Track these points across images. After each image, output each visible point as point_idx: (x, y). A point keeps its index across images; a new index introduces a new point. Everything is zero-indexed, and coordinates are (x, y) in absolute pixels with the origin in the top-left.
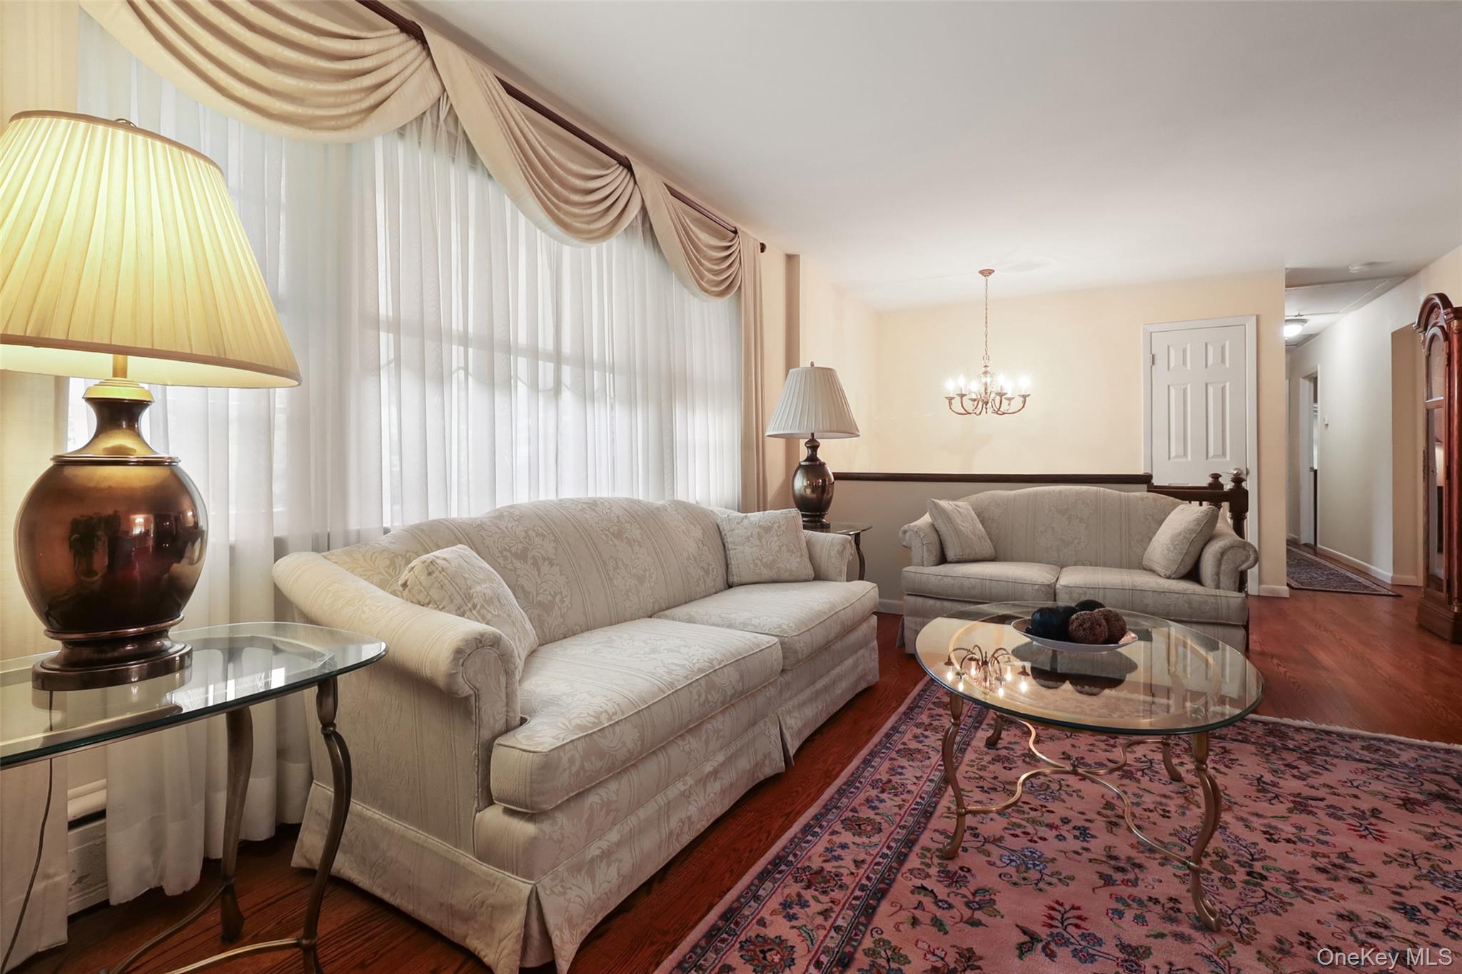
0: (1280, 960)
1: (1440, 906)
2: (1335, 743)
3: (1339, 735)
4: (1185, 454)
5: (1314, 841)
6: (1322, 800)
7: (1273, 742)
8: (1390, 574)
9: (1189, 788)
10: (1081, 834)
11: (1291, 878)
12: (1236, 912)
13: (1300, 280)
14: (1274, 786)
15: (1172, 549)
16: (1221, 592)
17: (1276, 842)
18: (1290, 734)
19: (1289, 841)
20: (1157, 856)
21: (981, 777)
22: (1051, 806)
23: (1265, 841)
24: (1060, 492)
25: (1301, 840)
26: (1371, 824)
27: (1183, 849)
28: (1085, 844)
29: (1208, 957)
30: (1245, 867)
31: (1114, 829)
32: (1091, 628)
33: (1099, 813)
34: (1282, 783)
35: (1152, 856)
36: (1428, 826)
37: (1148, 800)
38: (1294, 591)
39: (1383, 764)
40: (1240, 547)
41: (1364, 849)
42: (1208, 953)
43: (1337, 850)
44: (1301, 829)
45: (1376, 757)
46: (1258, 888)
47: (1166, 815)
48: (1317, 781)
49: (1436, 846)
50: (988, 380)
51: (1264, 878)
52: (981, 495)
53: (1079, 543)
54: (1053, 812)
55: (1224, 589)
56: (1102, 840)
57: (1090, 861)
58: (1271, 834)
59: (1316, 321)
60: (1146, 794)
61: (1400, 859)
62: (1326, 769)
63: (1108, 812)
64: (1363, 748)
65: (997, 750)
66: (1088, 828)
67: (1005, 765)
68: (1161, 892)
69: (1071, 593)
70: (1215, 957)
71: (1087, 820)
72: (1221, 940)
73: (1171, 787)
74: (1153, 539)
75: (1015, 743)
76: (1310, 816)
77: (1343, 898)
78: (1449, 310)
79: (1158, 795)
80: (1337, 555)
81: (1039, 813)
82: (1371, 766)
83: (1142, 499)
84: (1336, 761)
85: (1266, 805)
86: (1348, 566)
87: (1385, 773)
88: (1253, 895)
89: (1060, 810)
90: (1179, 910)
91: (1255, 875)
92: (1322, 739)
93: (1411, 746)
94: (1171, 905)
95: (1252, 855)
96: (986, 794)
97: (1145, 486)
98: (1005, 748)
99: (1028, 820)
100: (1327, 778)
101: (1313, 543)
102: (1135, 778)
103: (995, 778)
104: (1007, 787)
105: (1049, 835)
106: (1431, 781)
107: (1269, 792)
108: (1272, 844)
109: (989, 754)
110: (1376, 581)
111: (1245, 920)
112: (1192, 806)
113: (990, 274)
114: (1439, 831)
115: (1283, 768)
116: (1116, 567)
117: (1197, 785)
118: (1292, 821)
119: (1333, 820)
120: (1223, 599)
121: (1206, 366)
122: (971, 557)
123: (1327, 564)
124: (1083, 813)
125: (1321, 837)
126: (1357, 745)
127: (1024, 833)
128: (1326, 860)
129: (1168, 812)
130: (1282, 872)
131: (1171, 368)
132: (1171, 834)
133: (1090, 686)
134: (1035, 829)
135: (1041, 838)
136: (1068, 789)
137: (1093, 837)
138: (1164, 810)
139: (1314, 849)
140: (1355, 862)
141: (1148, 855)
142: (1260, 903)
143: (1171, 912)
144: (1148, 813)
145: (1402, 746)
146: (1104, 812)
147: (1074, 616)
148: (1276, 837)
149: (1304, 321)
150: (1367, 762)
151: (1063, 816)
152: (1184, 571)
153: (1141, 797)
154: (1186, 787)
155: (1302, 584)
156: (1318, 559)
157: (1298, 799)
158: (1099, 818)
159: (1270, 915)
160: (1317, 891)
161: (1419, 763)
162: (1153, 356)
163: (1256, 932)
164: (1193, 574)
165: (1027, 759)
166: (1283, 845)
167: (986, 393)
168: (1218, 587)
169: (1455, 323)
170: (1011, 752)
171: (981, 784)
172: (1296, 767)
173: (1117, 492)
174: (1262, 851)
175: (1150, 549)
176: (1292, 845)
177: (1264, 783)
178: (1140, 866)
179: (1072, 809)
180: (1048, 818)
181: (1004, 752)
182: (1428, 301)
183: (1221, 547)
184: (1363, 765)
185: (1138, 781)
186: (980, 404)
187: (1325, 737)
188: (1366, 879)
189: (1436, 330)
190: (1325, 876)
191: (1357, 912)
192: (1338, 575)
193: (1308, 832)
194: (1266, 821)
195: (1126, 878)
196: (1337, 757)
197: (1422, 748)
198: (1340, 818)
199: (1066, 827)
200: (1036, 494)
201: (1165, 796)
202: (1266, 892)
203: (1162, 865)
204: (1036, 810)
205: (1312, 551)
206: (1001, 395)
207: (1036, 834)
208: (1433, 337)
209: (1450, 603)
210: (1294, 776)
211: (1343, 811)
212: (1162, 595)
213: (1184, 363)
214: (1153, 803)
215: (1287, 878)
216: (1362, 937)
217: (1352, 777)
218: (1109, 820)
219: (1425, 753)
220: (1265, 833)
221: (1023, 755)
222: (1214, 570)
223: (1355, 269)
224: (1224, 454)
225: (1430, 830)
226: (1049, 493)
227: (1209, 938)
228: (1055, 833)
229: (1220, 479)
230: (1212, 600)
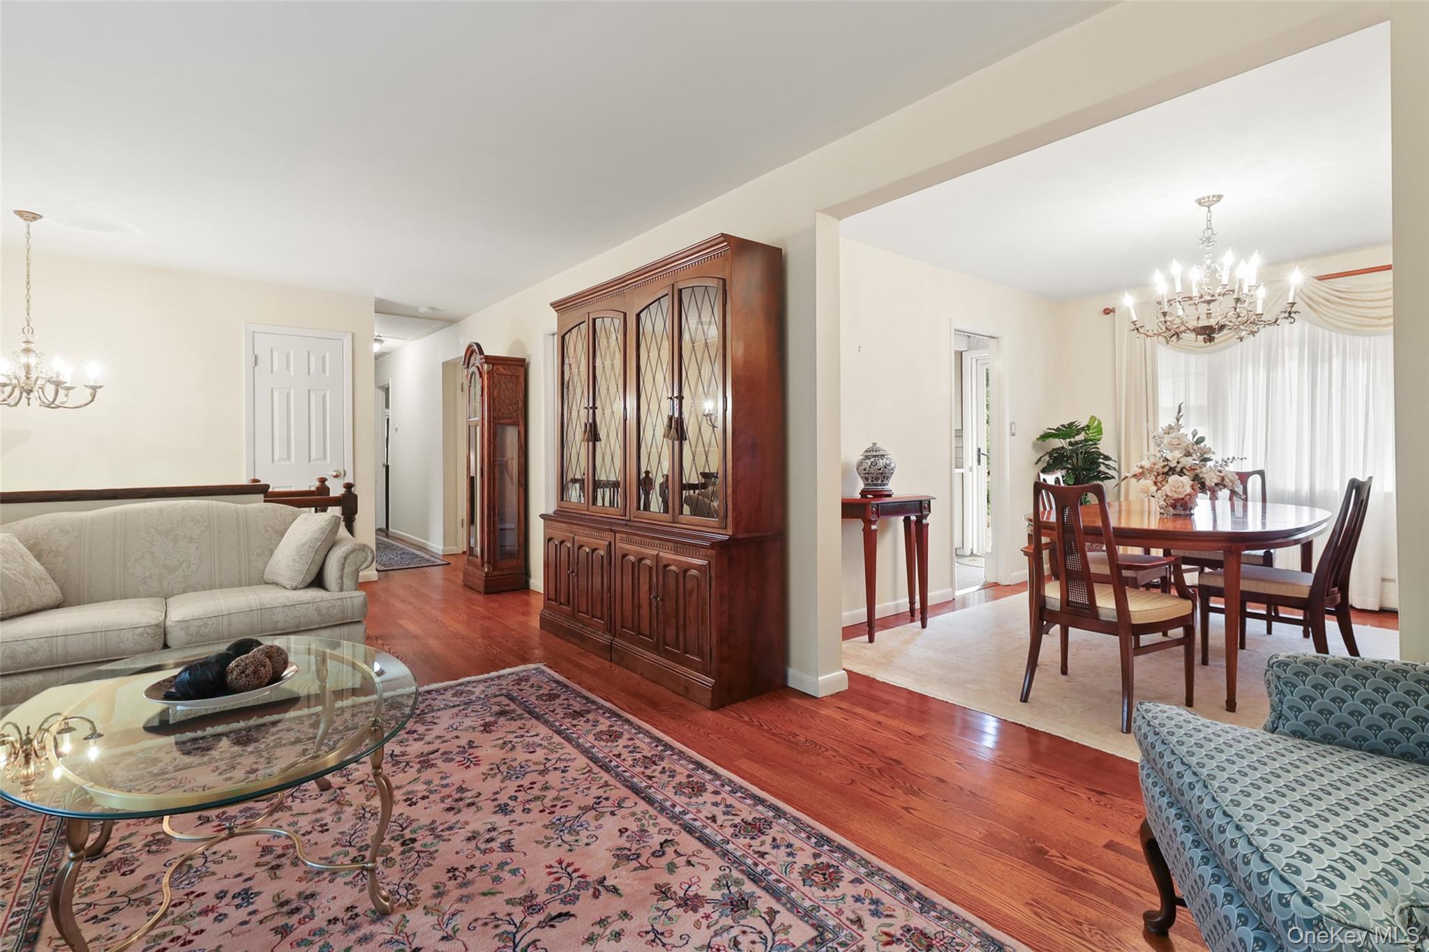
0: (440, 903)
1: (517, 794)
2: (436, 699)
3: (437, 691)
4: (289, 457)
5: (440, 788)
6: (437, 751)
7: (395, 715)
8: (442, 548)
9: (338, 791)
10: (243, 899)
11: (433, 829)
12: (401, 885)
13: (386, 310)
14: (403, 756)
15: (298, 560)
16: (345, 594)
17: (415, 804)
18: (405, 702)
19: (424, 798)
20: (326, 874)
21: (89, 905)
22: (198, 888)
23: (408, 807)
24: (161, 510)
25: (431, 792)
26: (470, 755)
27: (347, 854)
28: (251, 908)
29: (389, 941)
30: (398, 840)
31: (278, 872)
32: (255, 672)
33: (257, 865)
34: (408, 749)
35: (321, 877)
36: (499, 739)
37: (304, 823)
38: (381, 573)
39: (467, 703)
40: (359, 550)
41: (471, 777)
42: (388, 937)
43: (455, 787)
44: (429, 783)
45: (462, 699)
46: (412, 853)
47: (324, 829)
48: (430, 736)
49: (507, 752)
50: (32, 360)
51: (414, 840)
52: (31, 520)
53: (188, 567)
54: (203, 894)
55: (347, 591)
56: (267, 891)
57: (261, 922)
58: (411, 799)
59: (390, 343)
60: (301, 818)
61: (491, 773)
62: (435, 723)
63: (268, 858)
64: (453, 695)
65: (105, 856)
66: (250, 888)
67: (122, 871)
68: (337, 909)
69: (188, 627)
70: (396, 937)
71: (246, 880)
72: (395, 918)
73: (323, 799)
74: (275, 552)
75: (130, 835)
76: (433, 768)
77: (467, 823)
78: (482, 356)
79: (312, 814)
80: (404, 536)
81: (186, 906)
82: (461, 708)
83: (262, 511)
84: (439, 713)
85: (401, 775)
86: (412, 544)
87: (470, 709)
88: (410, 860)
89: (210, 886)
90: (357, 915)
91: (408, 842)
92: (427, 699)
93: (479, 682)
94: (349, 914)
95: (401, 826)
96: (104, 923)
97: (261, 496)
98: (117, 848)
99: (173, 922)
100: (438, 730)
101: (384, 527)
102: (286, 807)
103: (113, 894)
104: (133, 896)
105: (206, 922)
106: (495, 704)
107: (401, 762)
108: (414, 807)
109: (93, 868)
110: (433, 555)
111: (409, 887)
112: (345, 808)
113: (35, 219)
114: (506, 739)
115: (406, 736)
116: (234, 586)
117: (344, 785)
118: (422, 779)
119: (447, 764)
120: (349, 600)
121: (309, 374)
122: (24, 609)
123: (398, 545)
124: (240, 875)
125: (444, 782)
126: (449, 693)
127: (172, 940)
128: (450, 799)
129: (325, 825)
130: (425, 828)
131: (274, 371)
132: (333, 846)
133: (213, 727)
134: (185, 927)
135: (196, 933)
136: (216, 856)
137: (257, 894)
138: (321, 826)
139: (442, 795)
140: (468, 790)
141: (317, 879)
142: (416, 864)
143: (351, 922)
144: (308, 837)
145: (474, 684)
146: (263, 860)
147: (233, 664)
148: (414, 800)
149: (382, 341)
150: (458, 705)
151: (217, 892)
152: (309, 579)
153: (297, 823)
154: (335, 792)
155: (384, 565)
156: (391, 542)
157: (422, 759)
158: (258, 870)
159: (426, 870)
160: (450, 828)
161: (486, 693)
162: (256, 357)
163: (419, 892)
164: (318, 581)
165: (154, 848)
166: (421, 804)
167: (28, 378)
168: (341, 590)
169: (486, 366)
170: (128, 850)
171: (92, 914)
172: (415, 731)
173: (233, 505)
174: (408, 817)
175: (272, 562)
176: (427, 800)
177: (396, 756)
178: (312, 896)
179: (225, 877)
180: (199, 904)
181: (118, 855)
182: (470, 346)
183: (344, 552)
184: (455, 710)
185: (290, 808)
186: (17, 392)
187: (429, 696)
188: (476, 800)
189: (474, 369)
190: (452, 812)
191: (476, 829)
192: (408, 553)
193: (435, 783)
194: (404, 790)
195: (302, 916)
196: (439, 710)
197: (485, 681)
198: (452, 760)
199: (225, 901)
200: (126, 514)
201: (319, 811)
202: (418, 852)
203: (331, 881)
204: (181, 903)
205: (384, 534)
206: (58, 384)
207: (189, 932)
208: (473, 373)
209: (483, 566)
210: (415, 740)
211: (451, 752)
212: (293, 608)
213: (288, 368)
214: (310, 824)
215: (430, 830)
216: (483, 846)
217: (451, 722)
218: (270, 866)
219: (487, 684)
220: (406, 800)
221: (145, 845)
222: (338, 575)
223: (423, 310)
224: (325, 457)
225: (501, 741)
226: (145, 511)
227: (387, 923)
228: (212, 916)
229: (326, 483)
230: (339, 602)
